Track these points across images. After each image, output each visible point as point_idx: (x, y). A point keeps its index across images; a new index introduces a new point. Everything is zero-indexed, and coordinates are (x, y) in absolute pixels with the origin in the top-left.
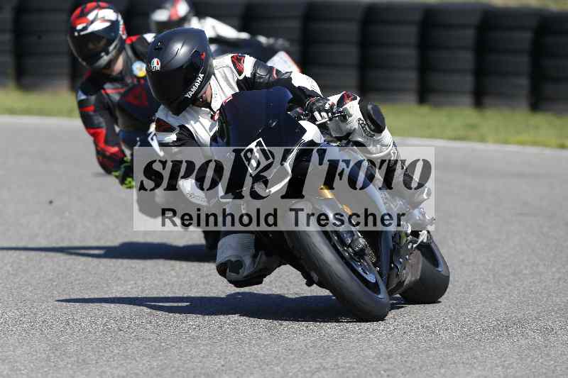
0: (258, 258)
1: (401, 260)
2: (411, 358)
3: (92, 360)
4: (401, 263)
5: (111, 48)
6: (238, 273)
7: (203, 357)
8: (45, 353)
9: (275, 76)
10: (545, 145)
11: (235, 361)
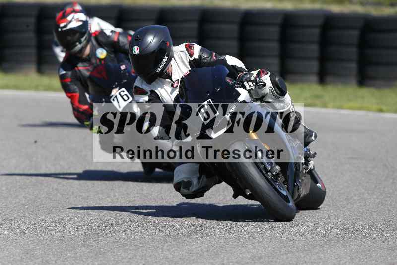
0: (202, 180)
1: (300, 181)
2: (275, 259)
3: (52, 260)
4: (300, 182)
5: (83, 39)
6: (188, 190)
7: (130, 258)
8: (19, 256)
9: (215, 58)
10: (369, 110)
11: (152, 261)
